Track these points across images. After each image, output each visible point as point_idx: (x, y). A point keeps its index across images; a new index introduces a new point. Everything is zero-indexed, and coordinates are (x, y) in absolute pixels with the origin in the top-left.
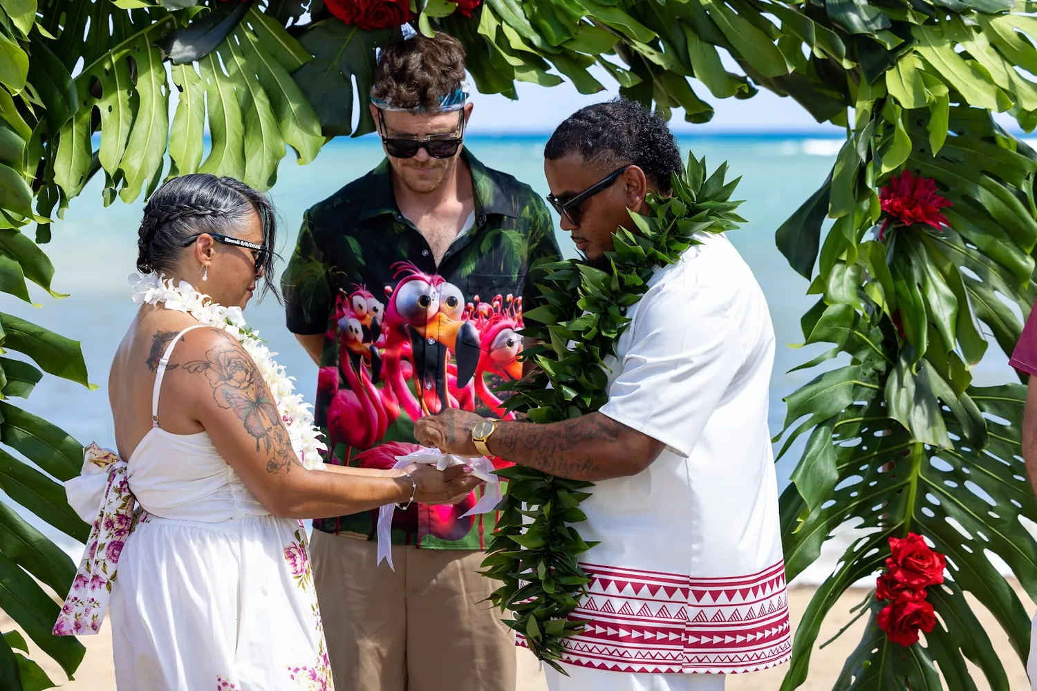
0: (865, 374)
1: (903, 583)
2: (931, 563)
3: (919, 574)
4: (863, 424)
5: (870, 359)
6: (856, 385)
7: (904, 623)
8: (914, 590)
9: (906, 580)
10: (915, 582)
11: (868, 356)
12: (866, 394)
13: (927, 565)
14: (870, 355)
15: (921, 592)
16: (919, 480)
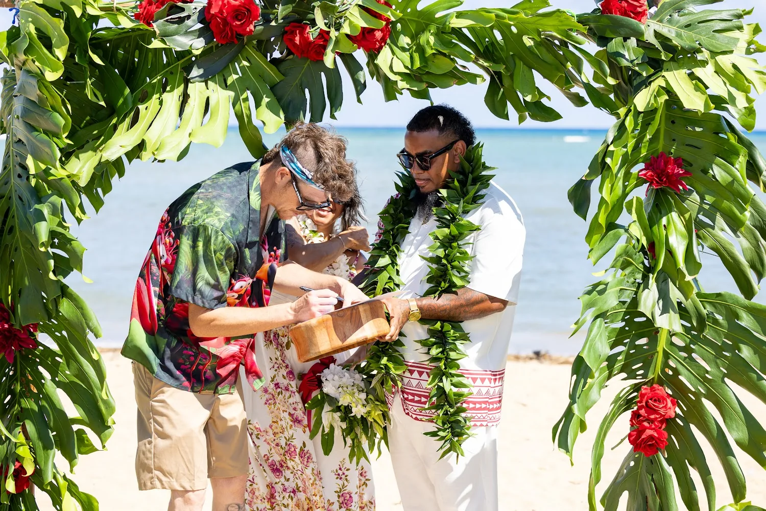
0: (628, 282)
1: (644, 417)
2: (664, 405)
3: (656, 412)
4: (626, 313)
5: (632, 273)
6: (621, 289)
7: (643, 443)
8: (652, 421)
9: (646, 415)
10: (652, 417)
11: (632, 271)
12: (629, 295)
13: (661, 406)
14: (633, 270)
15: (656, 423)
16: (664, 350)
